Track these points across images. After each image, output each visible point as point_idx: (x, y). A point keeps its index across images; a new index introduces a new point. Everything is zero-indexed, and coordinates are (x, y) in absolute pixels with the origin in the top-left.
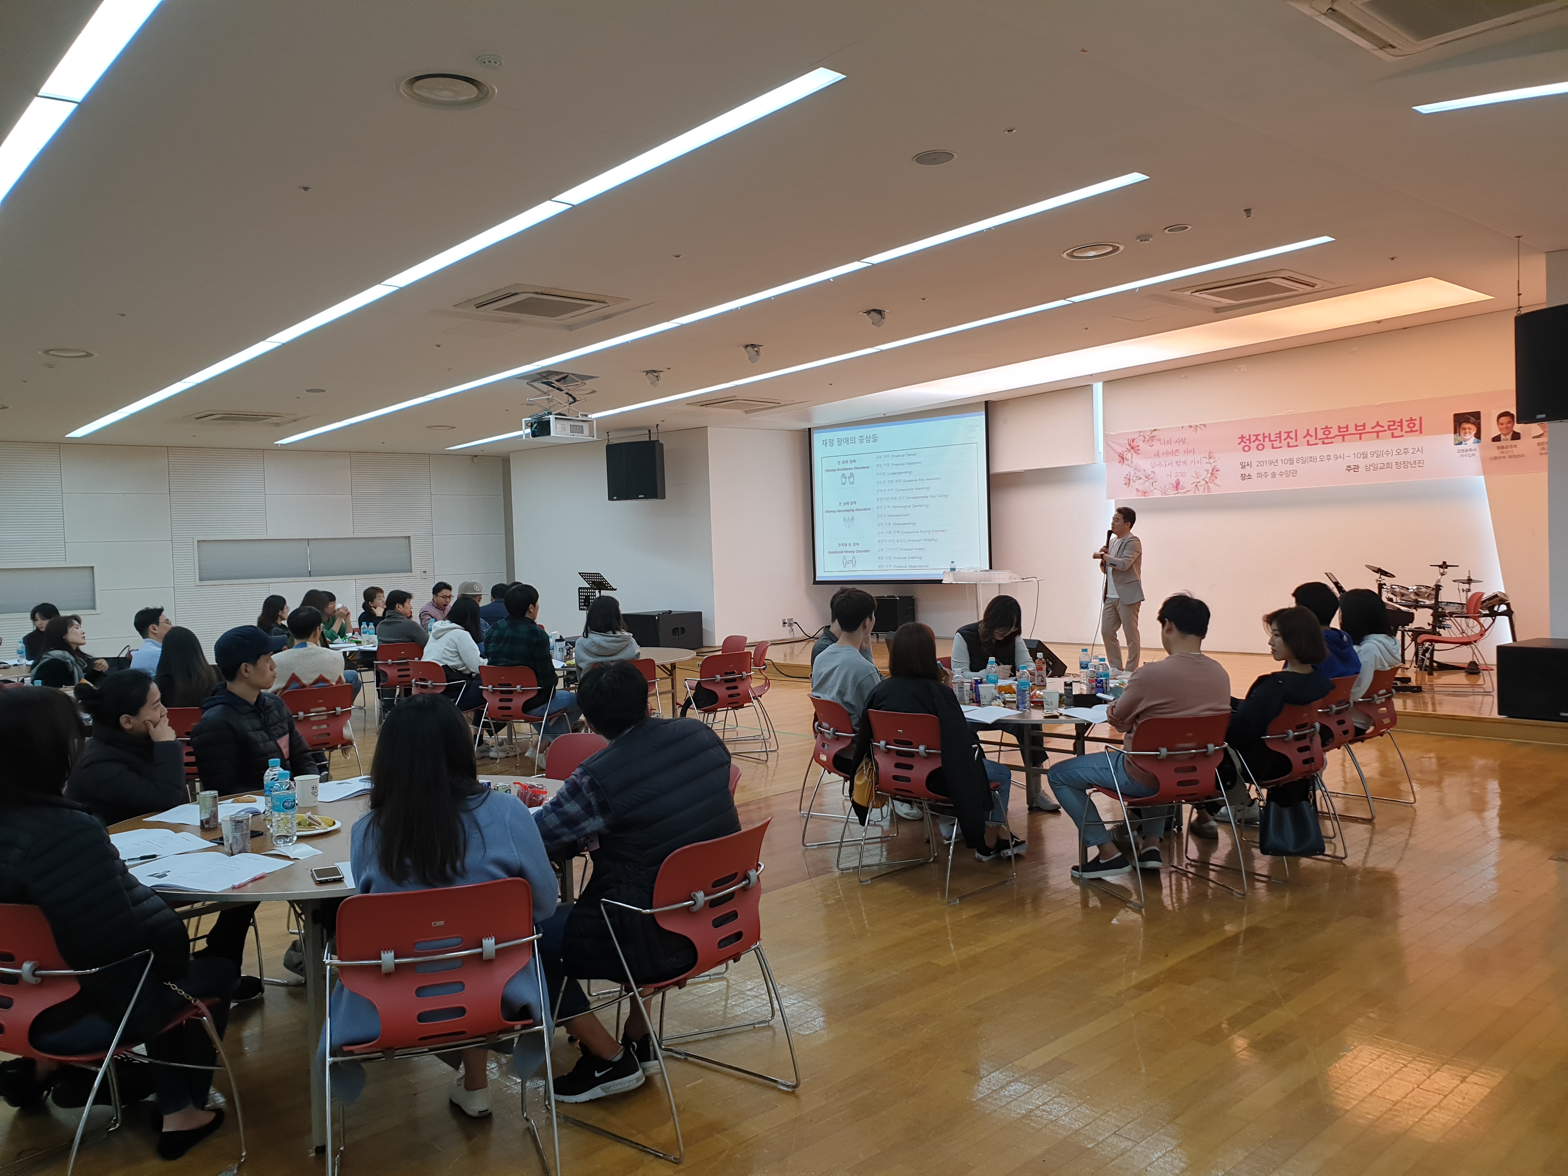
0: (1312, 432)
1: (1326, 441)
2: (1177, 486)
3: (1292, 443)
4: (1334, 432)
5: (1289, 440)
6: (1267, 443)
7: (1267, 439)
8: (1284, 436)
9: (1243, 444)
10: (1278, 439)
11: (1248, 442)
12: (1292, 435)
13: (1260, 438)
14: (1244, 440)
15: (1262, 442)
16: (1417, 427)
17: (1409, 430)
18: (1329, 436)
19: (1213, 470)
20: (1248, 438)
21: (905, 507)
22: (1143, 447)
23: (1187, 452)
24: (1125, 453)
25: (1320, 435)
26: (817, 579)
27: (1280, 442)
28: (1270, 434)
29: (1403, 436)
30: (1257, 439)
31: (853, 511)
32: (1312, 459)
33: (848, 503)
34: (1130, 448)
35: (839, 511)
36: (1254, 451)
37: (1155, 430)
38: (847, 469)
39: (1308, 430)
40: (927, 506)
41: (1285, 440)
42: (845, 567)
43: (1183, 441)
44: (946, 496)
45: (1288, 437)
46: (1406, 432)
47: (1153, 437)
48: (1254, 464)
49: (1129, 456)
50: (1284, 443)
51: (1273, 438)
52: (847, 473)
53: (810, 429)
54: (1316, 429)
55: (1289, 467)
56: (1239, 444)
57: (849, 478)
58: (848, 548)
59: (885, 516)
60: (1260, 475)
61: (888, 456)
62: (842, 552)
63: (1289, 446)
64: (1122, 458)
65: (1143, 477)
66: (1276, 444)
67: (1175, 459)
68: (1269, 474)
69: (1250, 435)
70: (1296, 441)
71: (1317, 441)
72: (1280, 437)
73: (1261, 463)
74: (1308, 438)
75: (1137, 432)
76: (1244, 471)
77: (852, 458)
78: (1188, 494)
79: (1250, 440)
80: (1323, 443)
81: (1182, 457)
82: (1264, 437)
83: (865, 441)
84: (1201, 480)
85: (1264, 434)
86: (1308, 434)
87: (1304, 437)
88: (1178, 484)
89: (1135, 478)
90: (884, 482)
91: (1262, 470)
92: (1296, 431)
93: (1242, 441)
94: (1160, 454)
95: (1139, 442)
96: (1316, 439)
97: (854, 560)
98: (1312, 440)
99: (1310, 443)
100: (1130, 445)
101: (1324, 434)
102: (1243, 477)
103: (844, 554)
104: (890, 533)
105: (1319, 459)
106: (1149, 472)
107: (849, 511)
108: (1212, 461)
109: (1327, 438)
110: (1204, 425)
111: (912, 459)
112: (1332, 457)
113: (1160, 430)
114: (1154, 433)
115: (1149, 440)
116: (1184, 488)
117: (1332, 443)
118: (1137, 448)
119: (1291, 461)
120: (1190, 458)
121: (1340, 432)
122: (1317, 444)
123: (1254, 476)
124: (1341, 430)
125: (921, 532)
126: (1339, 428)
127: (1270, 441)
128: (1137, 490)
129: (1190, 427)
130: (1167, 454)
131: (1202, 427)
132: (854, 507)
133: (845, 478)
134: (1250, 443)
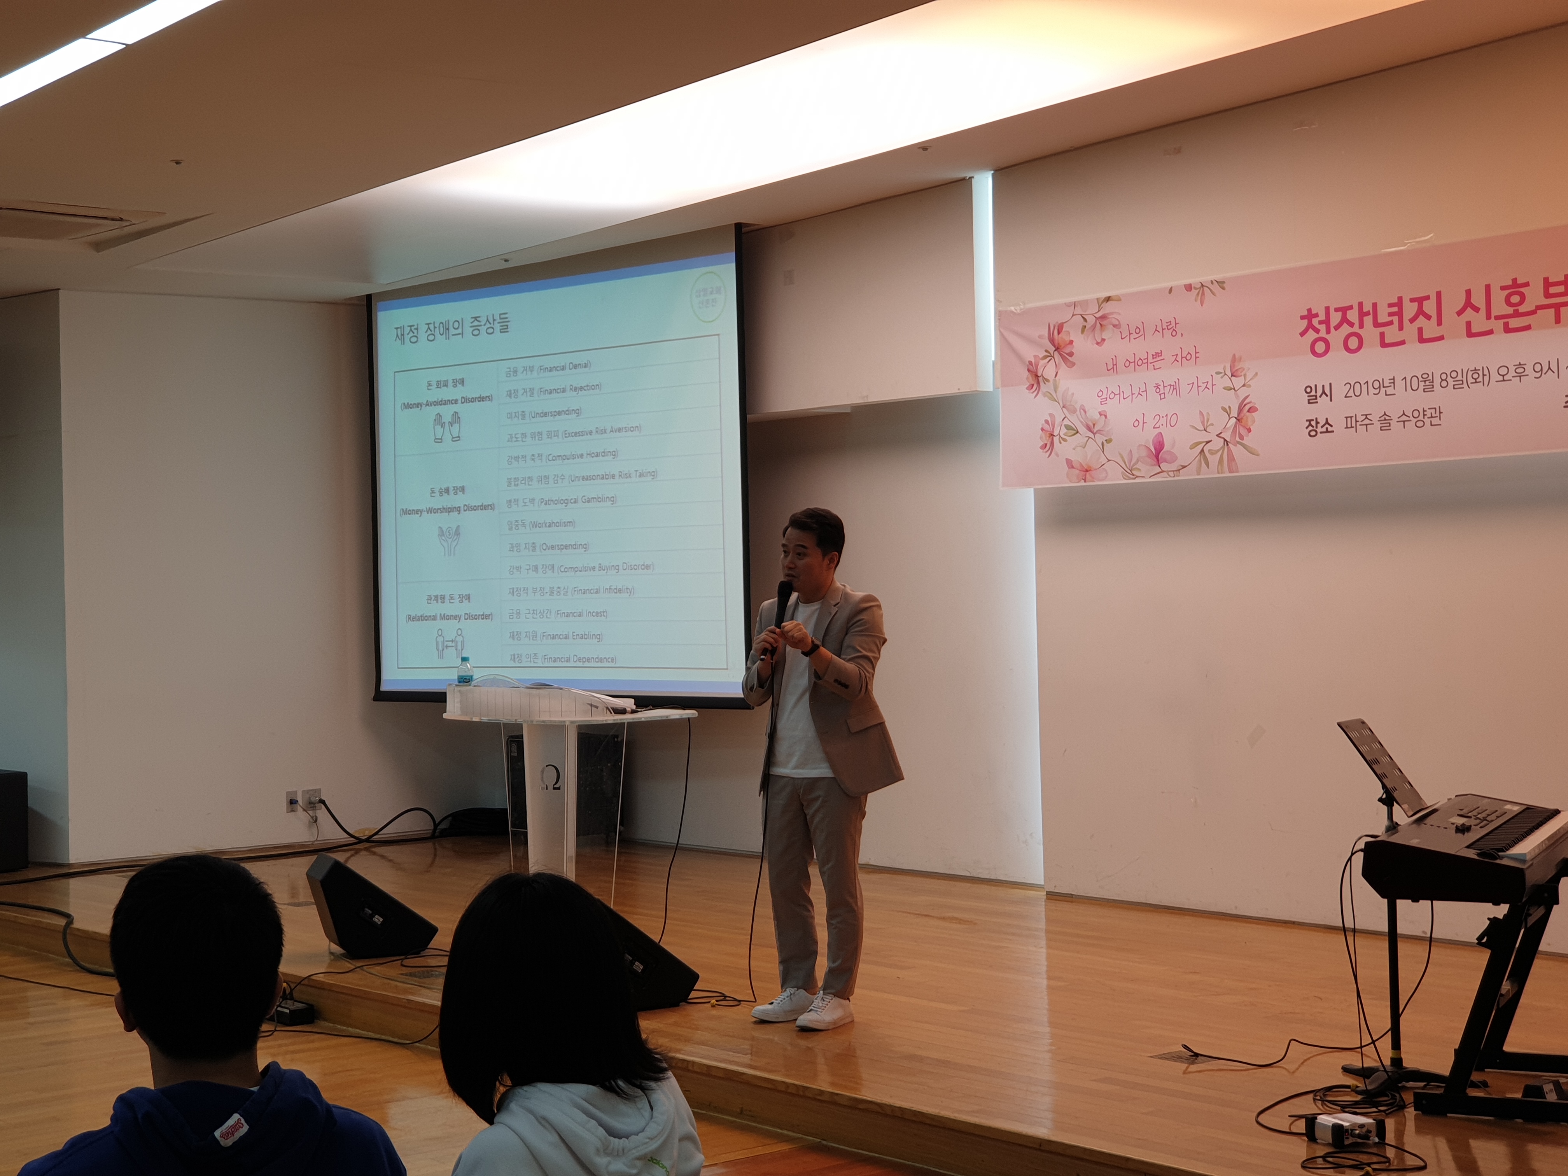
0: (1479, 300)
1: (1514, 323)
2: (1158, 454)
3: (1430, 329)
4: (1535, 296)
5: (1421, 321)
6: (1370, 332)
7: (1368, 320)
8: (1410, 309)
9: (1311, 335)
10: (1395, 319)
11: (1323, 328)
12: (1430, 307)
13: (1353, 316)
14: (1315, 322)
15: (1356, 329)
18: (1522, 309)
19: (1240, 410)
20: (1322, 317)
21: (566, 502)
22: (1082, 345)
23: (1182, 358)
24: (1042, 363)
25: (1500, 307)
26: (384, 688)
27: (1401, 328)
28: (1375, 305)
30: (1345, 320)
31: (458, 509)
32: (1479, 376)
33: (447, 491)
34: (1052, 349)
35: (430, 511)
36: (1337, 353)
37: (1108, 299)
38: (445, 403)
39: (1468, 293)
40: (613, 500)
41: (1412, 321)
42: (441, 656)
43: (1171, 328)
44: (654, 474)
45: (1420, 312)
47: (1104, 317)
48: (1339, 391)
49: (1048, 370)
50: (1410, 330)
51: (1383, 318)
52: (447, 412)
53: (369, 297)
54: (1488, 288)
55: (1420, 400)
56: (1302, 334)
57: (451, 424)
58: (447, 609)
59: (524, 525)
60: (1351, 423)
61: (531, 369)
62: (434, 618)
63: (1422, 340)
64: (1036, 379)
65: (1082, 429)
66: (1392, 334)
67: (1151, 377)
68: (1375, 418)
69: (1327, 309)
70: (1439, 323)
71: (1493, 324)
72: (1400, 314)
73: (1353, 390)
74: (1469, 314)
75: (1068, 305)
76: (1312, 412)
77: (458, 373)
78: (1183, 476)
79: (1327, 322)
80: (1508, 330)
81: (1168, 374)
82: (1362, 314)
83: (483, 329)
84: (1212, 436)
85: (1361, 305)
86: (1469, 304)
87: (1459, 313)
88: (1159, 446)
89: (1064, 430)
90: (524, 435)
91: (1358, 407)
92: (1439, 294)
93: (1310, 326)
94: (1120, 365)
95: (1073, 333)
96: (1489, 317)
97: (460, 639)
98: (1479, 322)
99: (1474, 330)
100: (1052, 341)
101: (1508, 303)
102: (1313, 427)
103: (439, 624)
104: (536, 568)
105: (1495, 377)
106: (1093, 414)
107: (449, 510)
108: (1238, 382)
109: (1517, 314)
110: (1221, 284)
111: (580, 378)
112: (1529, 370)
113: (1118, 299)
114: (1108, 308)
115: (1094, 327)
116: (1174, 459)
117: (1528, 328)
118: (1067, 350)
119: (1427, 383)
120: (1186, 374)
121: (1547, 295)
122: (1490, 332)
123: (1338, 424)
124: (1553, 290)
125: (601, 568)
126: (1547, 284)
127: (1376, 324)
128: (1070, 464)
129: (1189, 288)
130: (1136, 363)
131: (1216, 288)
132: (459, 500)
133: (443, 425)
134: (1328, 331)
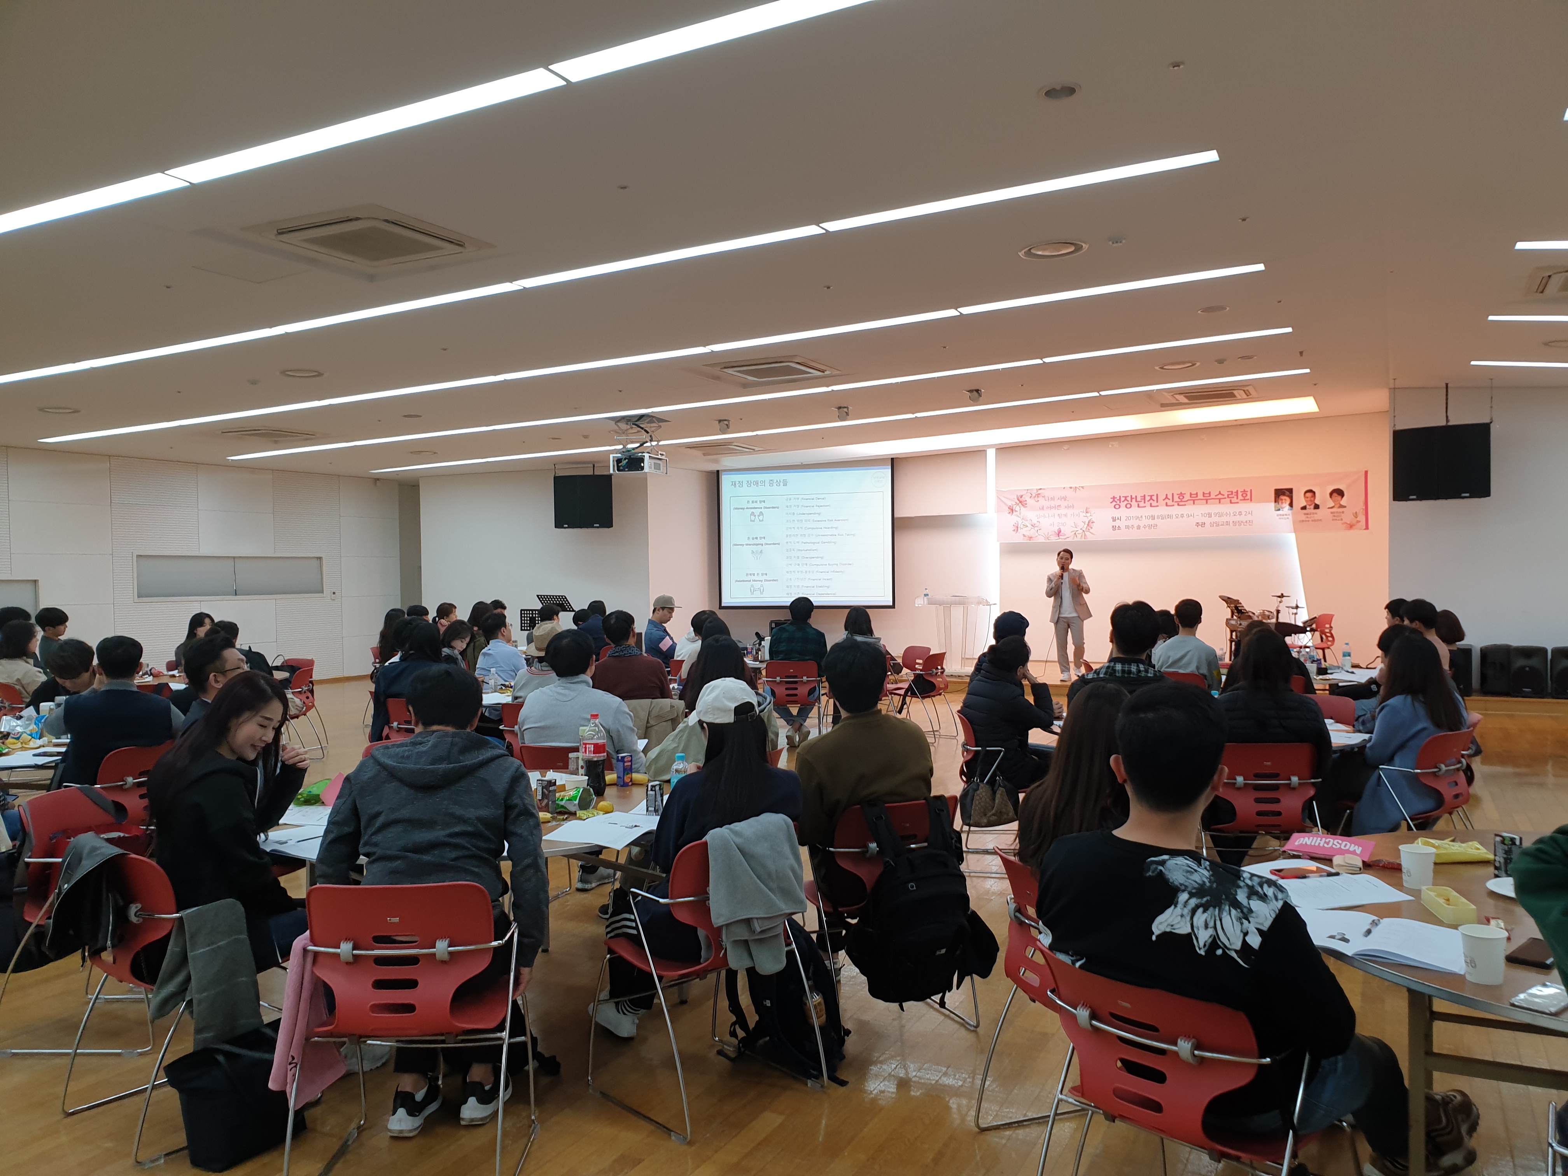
0: (1170, 497)
1: (1180, 503)
2: (1059, 533)
3: (1154, 503)
4: (1187, 497)
5: (1151, 501)
6: (1134, 503)
7: (1134, 500)
8: (1148, 498)
9: (1114, 503)
10: (1143, 501)
11: (1118, 502)
12: (1154, 498)
13: (1129, 499)
14: (1116, 500)
15: (1130, 502)
16: (1248, 497)
17: (1243, 498)
18: (1183, 500)
19: (1089, 522)
20: (1118, 498)
21: (814, 543)
22: (1030, 501)
23: (1068, 507)
24: (1014, 506)
25: (1176, 499)
26: (722, 605)
27: (1145, 503)
28: (1136, 496)
29: (1238, 503)
30: (1126, 499)
31: (762, 545)
32: (1169, 516)
33: (757, 538)
34: (1018, 502)
35: (747, 545)
36: (1123, 508)
37: (1041, 489)
38: (756, 508)
39: (1167, 495)
40: (835, 543)
41: (1148, 501)
42: (752, 594)
43: (1065, 499)
44: (854, 535)
45: (1151, 499)
46: (1241, 500)
47: (1039, 494)
48: (1123, 519)
49: (1018, 508)
50: (1148, 504)
51: (1139, 499)
52: (757, 512)
53: (718, 471)
54: (1173, 494)
55: (1151, 522)
56: (1111, 503)
57: (759, 516)
58: (756, 578)
59: (794, 550)
60: (1127, 527)
61: (798, 499)
62: (750, 581)
63: (1151, 506)
64: (1012, 510)
65: (1030, 526)
66: (1142, 504)
67: (1057, 512)
68: (1135, 526)
69: (1120, 497)
70: (1157, 502)
71: (1174, 503)
72: (1144, 499)
73: (1128, 518)
74: (1167, 500)
75: (1025, 490)
76: (1114, 524)
77: (762, 499)
78: (1067, 540)
79: (1120, 500)
80: (1178, 505)
81: (1063, 511)
82: (1132, 498)
83: (775, 484)
84: (1079, 529)
85: (1131, 496)
86: (1167, 498)
87: (1164, 500)
88: (1060, 531)
89: (1022, 526)
90: (794, 520)
91: (1129, 523)
92: (1157, 495)
93: (1114, 501)
94: (1045, 508)
95: (1027, 498)
96: (1173, 501)
97: (762, 588)
98: (1170, 502)
99: (1168, 504)
100: (1019, 500)
101: (1179, 498)
102: (1114, 528)
103: (752, 583)
104: (799, 565)
105: (1174, 517)
106: (1035, 521)
107: (757, 545)
108: (1088, 515)
109: (1181, 501)
110: (1083, 487)
111: (821, 503)
112: (1185, 515)
113: (1044, 489)
114: (1040, 492)
115: (1035, 497)
116: (1065, 535)
117: (1185, 505)
118: (1025, 503)
119: (1153, 518)
120: (1070, 512)
121: (1191, 497)
122: (1173, 505)
123: (1123, 527)
124: (1192, 496)
125: (829, 564)
126: (1191, 494)
127: (1136, 501)
128: (1024, 536)
129: (1071, 488)
130: (1051, 508)
131: (1081, 488)
132: (763, 541)
133: (755, 516)
134: (1120, 502)
